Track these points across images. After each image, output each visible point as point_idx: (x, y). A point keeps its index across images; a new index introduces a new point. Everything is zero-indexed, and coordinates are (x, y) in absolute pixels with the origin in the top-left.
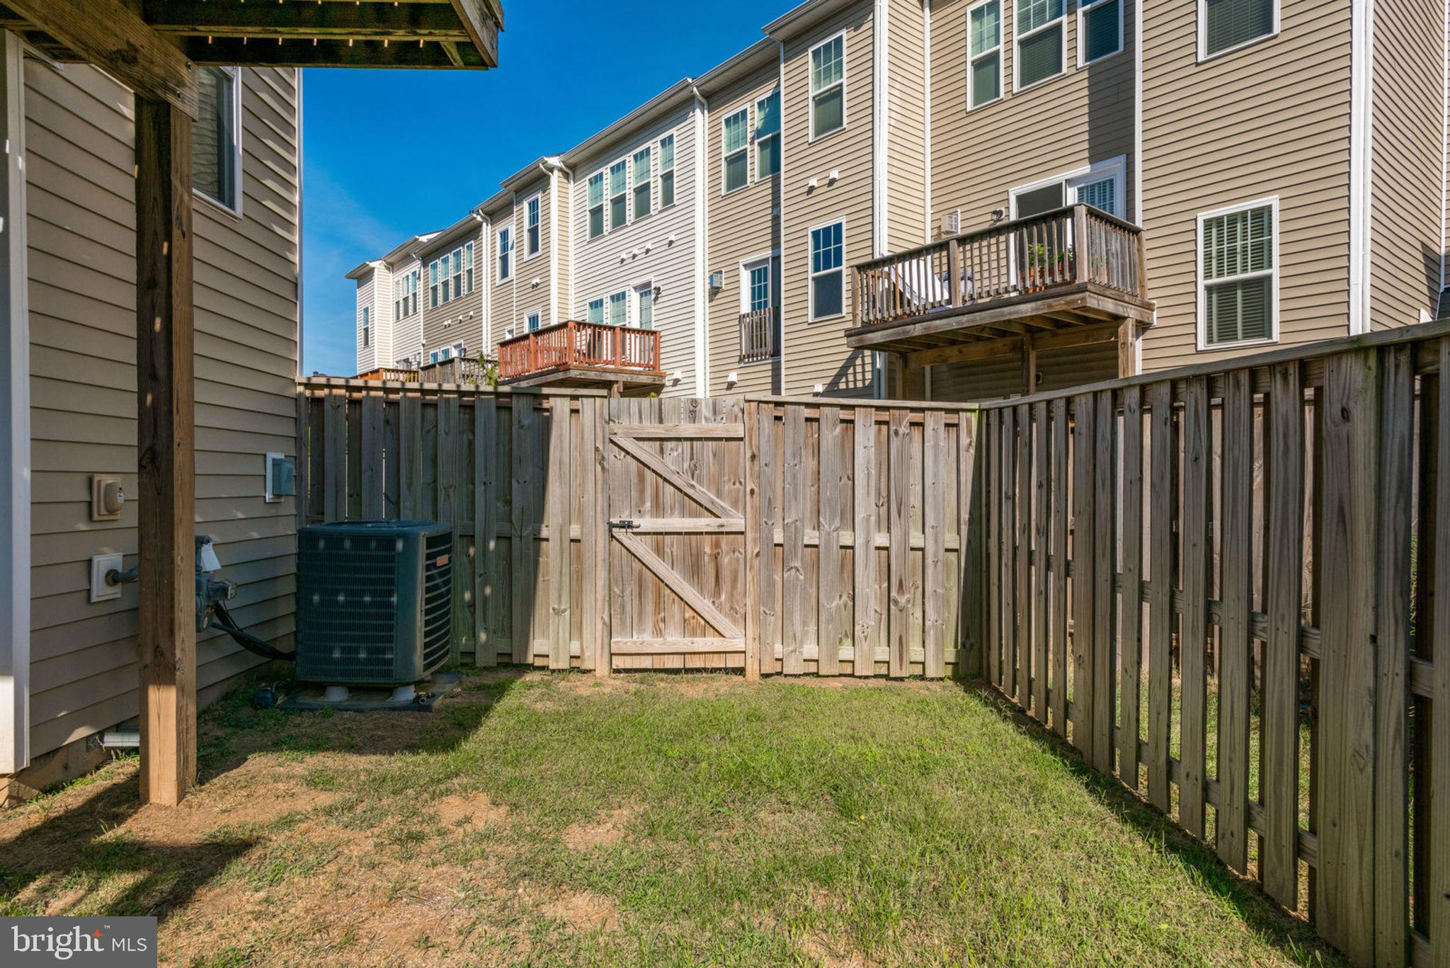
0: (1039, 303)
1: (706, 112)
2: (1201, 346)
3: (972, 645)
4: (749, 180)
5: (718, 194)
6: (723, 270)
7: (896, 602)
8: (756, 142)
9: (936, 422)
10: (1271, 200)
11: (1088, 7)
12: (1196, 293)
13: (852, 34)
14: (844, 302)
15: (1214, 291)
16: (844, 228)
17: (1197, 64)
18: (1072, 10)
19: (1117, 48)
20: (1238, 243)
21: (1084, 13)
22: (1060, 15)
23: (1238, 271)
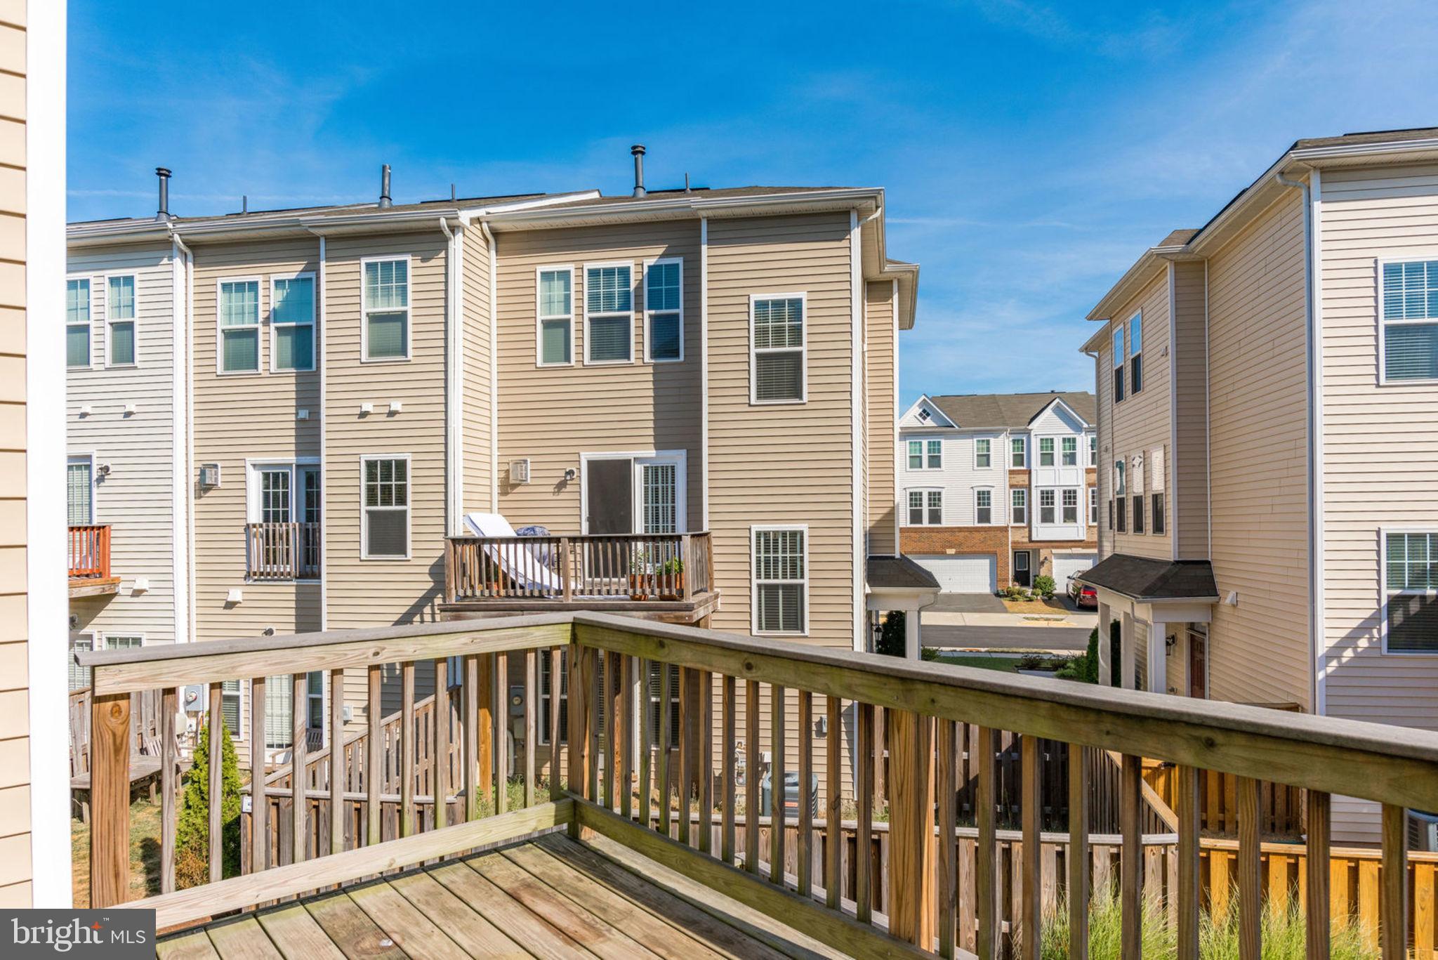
0: (651, 613)
1: (190, 265)
2: (754, 632)
4: (261, 366)
5: (212, 369)
6: (220, 464)
8: (273, 325)
10: (803, 527)
11: (653, 312)
12: (750, 588)
13: (419, 263)
14: (410, 545)
15: (763, 588)
16: (409, 465)
17: (750, 405)
18: (639, 309)
19: (677, 355)
20: (780, 555)
21: (651, 316)
22: (629, 309)
23: (780, 576)
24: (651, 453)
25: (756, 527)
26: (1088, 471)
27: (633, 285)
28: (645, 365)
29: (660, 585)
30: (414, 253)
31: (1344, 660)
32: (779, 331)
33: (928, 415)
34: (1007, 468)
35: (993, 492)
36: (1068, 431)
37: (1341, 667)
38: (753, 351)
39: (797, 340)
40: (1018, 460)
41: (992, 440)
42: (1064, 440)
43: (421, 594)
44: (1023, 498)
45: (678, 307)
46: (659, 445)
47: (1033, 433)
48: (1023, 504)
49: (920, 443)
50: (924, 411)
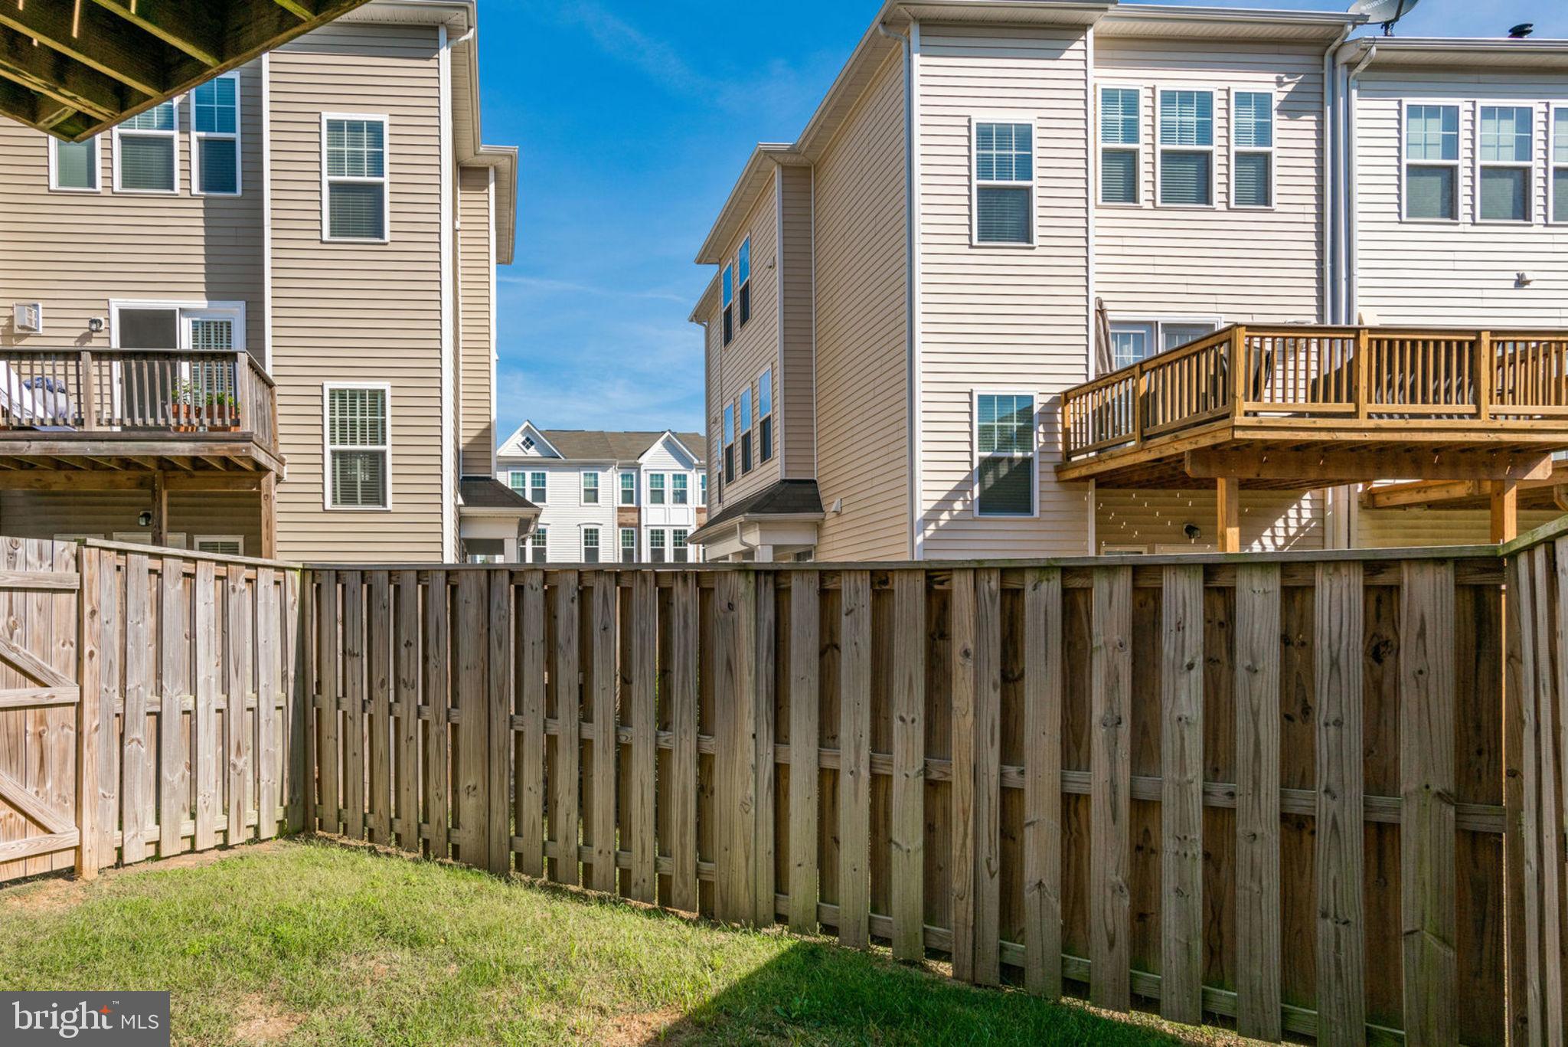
0: (199, 444)
2: (328, 506)
3: (298, 800)
7: (235, 766)
9: (267, 580)
10: (384, 385)
11: (202, 134)
12: (323, 455)
15: (338, 456)
17: (322, 242)
18: (185, 130)
19: (234, 190)
20: (358, 417)
21: (199, 140)
22: (172, 128)
23: (358, 440)
24: (202, 303)
25: (329, 385)
26: (699, 511)
28: (193, 198)
29: (210, 415)
31: (941, 523)
32: (356, 158)
33: (532, 443)
34: (616, 505)
35: (601, 529)
36: (678, 467)
37: (938, 530)
38: (326, 179)
39: (378, 168)
40: (628, 496)
41: (600, 474)
42: (675, 476)
44: (632, 538)
45: (234, 131)
46: (211, 295)
47: (642, 468)
48: (632, 544)
49: (523, 475)
50: (528, 439)
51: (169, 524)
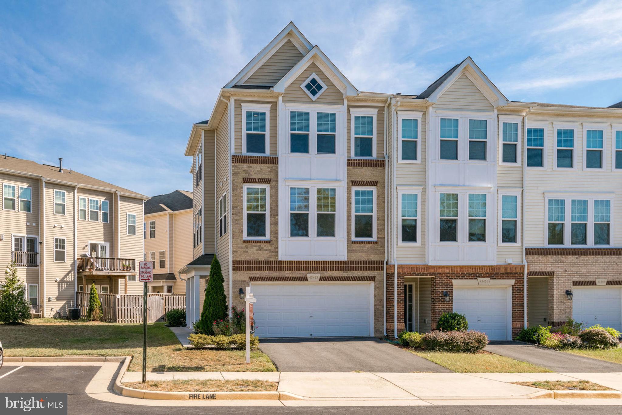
4: (16, 209)
8: (20, 199)
11: (103, 212)
13: (68, 193)
14: (66, 259)
16: (66, 240)
18: (100, 210)
19: (108, 222)
22: (98, 210)
24: (103, 242)
27: (99, 205)
28: (101, 223)
30: (67, 191)
32: (132, 221)
38: (128, 224)
39: (134, 223)
43: (69, 271)
45: (108, 211)
46: (105, 241)
51: (104, 287)
